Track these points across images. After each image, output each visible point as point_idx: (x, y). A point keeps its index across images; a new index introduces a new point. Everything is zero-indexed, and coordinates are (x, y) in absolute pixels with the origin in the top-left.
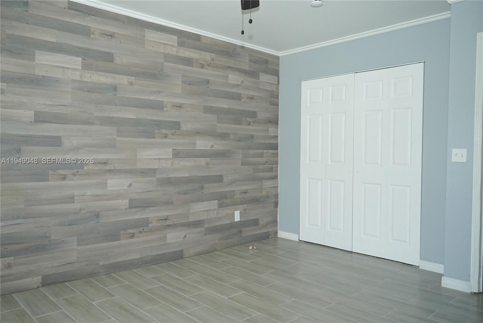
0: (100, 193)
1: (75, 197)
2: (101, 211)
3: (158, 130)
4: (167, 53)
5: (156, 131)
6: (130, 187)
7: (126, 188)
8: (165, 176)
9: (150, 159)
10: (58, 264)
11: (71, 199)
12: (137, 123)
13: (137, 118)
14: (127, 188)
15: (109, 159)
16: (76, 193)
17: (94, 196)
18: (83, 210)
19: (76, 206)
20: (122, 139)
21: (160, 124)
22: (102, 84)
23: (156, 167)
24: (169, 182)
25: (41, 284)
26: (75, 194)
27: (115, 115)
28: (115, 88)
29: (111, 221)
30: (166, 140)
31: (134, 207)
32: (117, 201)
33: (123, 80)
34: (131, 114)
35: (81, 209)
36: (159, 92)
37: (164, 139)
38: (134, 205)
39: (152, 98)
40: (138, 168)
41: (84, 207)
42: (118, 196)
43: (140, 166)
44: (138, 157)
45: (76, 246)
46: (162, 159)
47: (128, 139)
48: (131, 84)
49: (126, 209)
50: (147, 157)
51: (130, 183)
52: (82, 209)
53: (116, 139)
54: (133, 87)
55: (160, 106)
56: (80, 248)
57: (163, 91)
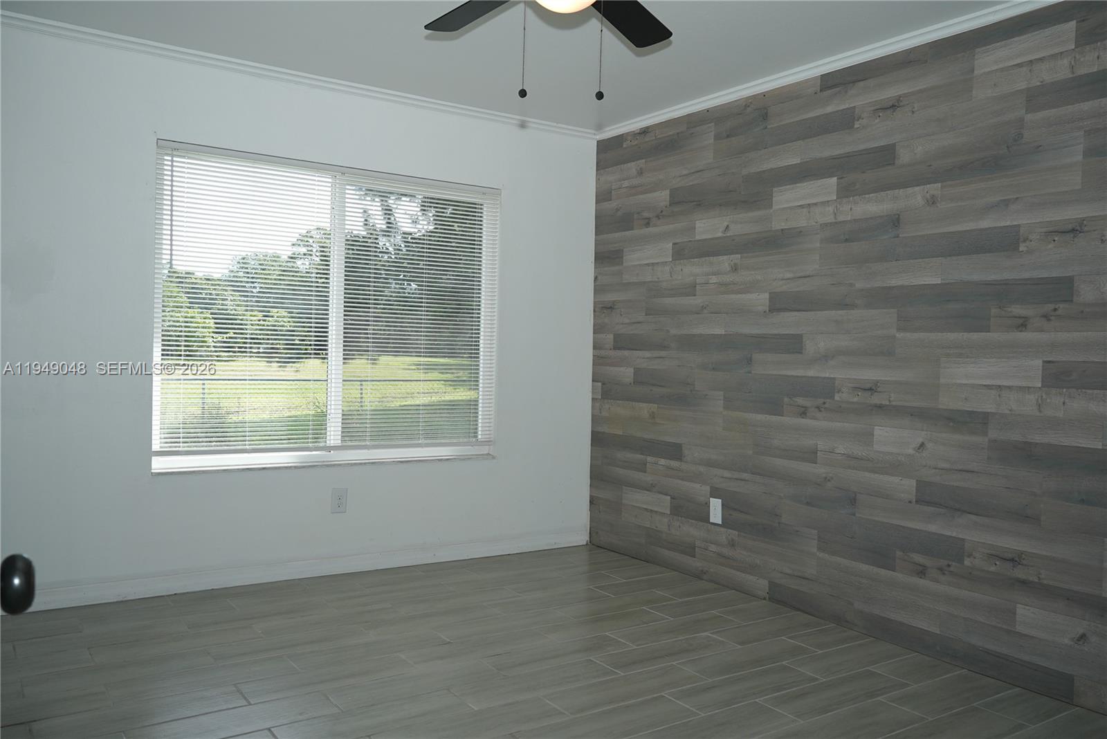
0: (860, 454)
1: (819, 453)
2: (860, 493)
3: (1000, 308)
4: (1038, 84)
5: (994, 311)
6: (920, 450)
7: (911, 451)
8: (1015, 436)
9: (973, 386)
10: (789, 572)
11: (811, 456)
12: (944, 294)
13: (943, 282)
14: (914, 452)
15: (880, 380)
16: (822, 444)
17: (849, 456)
18: (829, 480)
19: (819, 470)
20: (908, 335)
21: (1003, 293)
22: (871, 218)
23: (989, 408)
24: (1027, 454)
25: (768, 595)
26: (819, 446)
27: (894, 282)
28: (895, 221)
29: (876, 519)
30: (1023, 333)
31: (929, 503)
32: (891, 479)
33: (916, 196)
34: (928, 275)
35: (826, 478)
36: (1006, 203)
37: (1019, 333)
38: (927, 496)
39: (985, 224)
40: (941, 407)
41: (831, 475)
42: (894, 467)
43: (947, 402)
44: (942, 381)
45: (815, 550)
46: (1010, 388)
47: (922, 335)
48: (932, 201)
49: (910, 502)
50: (964, 382)
51: (920, 440)
52: (828, 478)
53: (895, 336)
54: (937, 207)
55: (1008, 242)
56: (821, 555)
57: (1017, 198)
